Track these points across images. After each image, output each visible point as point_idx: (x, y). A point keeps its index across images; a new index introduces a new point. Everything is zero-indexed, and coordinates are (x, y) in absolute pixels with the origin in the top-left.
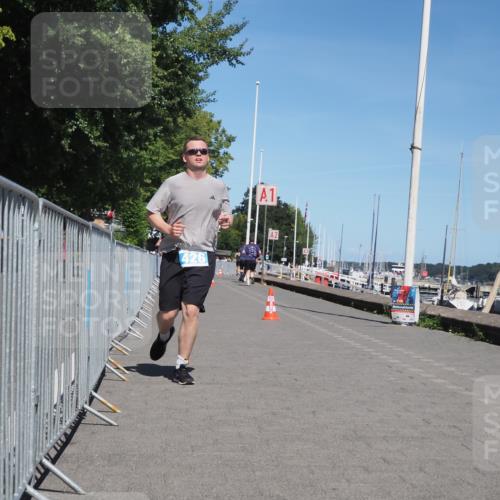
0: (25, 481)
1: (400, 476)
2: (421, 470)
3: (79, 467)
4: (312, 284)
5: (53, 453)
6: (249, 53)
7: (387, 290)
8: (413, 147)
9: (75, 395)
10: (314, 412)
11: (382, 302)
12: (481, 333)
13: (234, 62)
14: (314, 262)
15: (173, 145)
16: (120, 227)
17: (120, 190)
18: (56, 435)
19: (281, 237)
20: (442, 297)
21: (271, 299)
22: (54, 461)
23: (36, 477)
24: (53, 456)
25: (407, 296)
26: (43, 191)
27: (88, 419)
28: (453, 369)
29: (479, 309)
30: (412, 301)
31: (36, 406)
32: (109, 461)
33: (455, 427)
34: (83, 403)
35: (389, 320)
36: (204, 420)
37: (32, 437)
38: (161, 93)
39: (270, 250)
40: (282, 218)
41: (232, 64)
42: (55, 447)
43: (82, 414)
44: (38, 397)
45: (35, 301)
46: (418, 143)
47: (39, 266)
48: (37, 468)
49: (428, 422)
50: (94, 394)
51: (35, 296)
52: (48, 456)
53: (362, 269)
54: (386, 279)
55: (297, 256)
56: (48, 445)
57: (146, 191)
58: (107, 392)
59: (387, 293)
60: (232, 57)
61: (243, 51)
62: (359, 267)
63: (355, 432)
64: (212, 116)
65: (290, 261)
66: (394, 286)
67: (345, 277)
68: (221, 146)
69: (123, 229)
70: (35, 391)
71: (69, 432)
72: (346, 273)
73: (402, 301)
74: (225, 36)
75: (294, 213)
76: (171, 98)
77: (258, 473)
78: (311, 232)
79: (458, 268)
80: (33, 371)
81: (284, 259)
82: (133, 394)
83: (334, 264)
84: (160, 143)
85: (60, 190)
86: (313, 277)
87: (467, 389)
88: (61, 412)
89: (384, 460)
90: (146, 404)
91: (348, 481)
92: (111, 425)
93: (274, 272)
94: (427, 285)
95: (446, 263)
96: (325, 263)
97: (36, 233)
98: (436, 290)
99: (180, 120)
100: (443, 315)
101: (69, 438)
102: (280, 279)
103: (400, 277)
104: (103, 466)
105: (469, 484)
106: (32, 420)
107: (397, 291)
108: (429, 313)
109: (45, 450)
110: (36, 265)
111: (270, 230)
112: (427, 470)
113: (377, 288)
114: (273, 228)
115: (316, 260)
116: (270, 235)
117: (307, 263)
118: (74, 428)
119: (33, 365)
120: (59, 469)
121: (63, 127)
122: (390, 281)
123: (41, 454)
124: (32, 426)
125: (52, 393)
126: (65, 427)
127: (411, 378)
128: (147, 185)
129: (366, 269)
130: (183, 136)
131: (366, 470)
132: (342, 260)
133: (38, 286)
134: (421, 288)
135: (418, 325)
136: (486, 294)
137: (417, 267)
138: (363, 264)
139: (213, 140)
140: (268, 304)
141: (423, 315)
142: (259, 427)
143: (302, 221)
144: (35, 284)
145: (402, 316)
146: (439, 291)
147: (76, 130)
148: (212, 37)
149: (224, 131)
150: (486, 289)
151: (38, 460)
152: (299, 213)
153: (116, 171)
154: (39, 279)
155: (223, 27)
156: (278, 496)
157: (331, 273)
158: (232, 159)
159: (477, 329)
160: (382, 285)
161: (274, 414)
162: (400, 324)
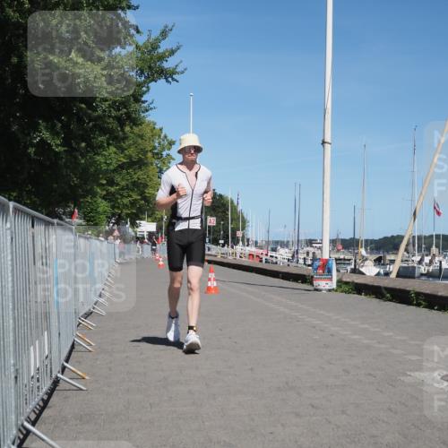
0: (9, 442)
1: (326, 419)
2: (343, 412)
3: (55, 427)
4: (246, 262)
5: (33, 417)
6: (183, 72)
7: (309, 262)
8: (324, 143)
9: (49, 366)
10: (252, 369)
11: (305, 273)
12: (388, 295)
13: (170, 79)
14: (247, 242)
15: (122, 150)
16: (81, 221)
17: (80, 190)
18: (35, 401)
19: (218, 223)
20: (355, 266)
21: (212, 276)
22: (34, 424)
23: (19, 438)
24: (33, 419)
25: (325, 268)
26: (15, 194)
27: (61, 386)
28: (366, 326)
29: (387, 274)
30: (330, 271)
31: (16, 378)
32: (80, 421)
33: (370, 374)
34: (56, 373)
35: (311, 288)
36: (160, 381)
37: (13, 405)
38: (110, 106)
39: (209, 234)
40: (218, 207)
41: (168, 81)
42: (34, 411)
43: (56, 382)
44: (17, 370)
45: (10, 289)
46: (328, 139)
47: (12, 260)
48: (20, 430)
49: (347, 372)
50: (66, 364)
51: (10, 285)
52: (28, 420)
53: (287, 247)
54: (308, 253)
55: (233, 238)
56: (28, 410)
57: (103, 190)
58: (77, 362)
59: (309, 265)
60: (168, 75)
61: (177, 70)
62: (285, 245)
63: (287, 383)
64: (155, 124)
65: (226, 242)
66: (314, 259)
67: (274, 254)
68: (163, 149)
69: (84, 223)
70: (14, 365)
71: (45, 397)
72: (274, 250)
73: (321, 271)
74: (162, 58)
75: (228, 202)
76: (119, 110)
77: (207, 423)
78: (243, 217)
79: (366, 241)
80: (12, 349)
81: (222, 242)
82: (98, 362)
83: (264, 243)
84: (112, 149)
85: (29, 192)
86: (247, 255)
87: (379, 343)
88: (38, 381)
89: (313, 406)
90: (110, 369)
91: (283, 425)
92: (81, 390)
93: (213, 252)
94: (342, 257)
95: (357, 237)
96: (256, 242)
97: (8, 232)
98: (349, 260)
99: (127, 129)
100: (356, 281)
101: (46, 403)
102: (219, 258)
103: (320, 251)
104: (76, 425)
105: (383, 421)
106: (13, 390)
107: (318, 263)
108: (344, 280)
109: (26, 415)
110: (9, 258)
111: (209, 218)
112: (348, 412)
113: (301, 261)
114: (211, 216)
115: (248, 240)
116: (208, 221)
117: (241, 243)
118: (50, 394)
119: (11, 343)
120: (39, 430)
121: (29, 138)
122: (311, 255)
123: (23, 418)
124: (13, 395)
125: (29, 367)
126: (42, 393)
127: (332, 335)
128: (103, 185)
129: (290, 246)
130: (131, 142)
131: (297, 415)
132: (270, 239)
133: (13, 276)
134: (336, 260)
135: (336, 291)
136: (392, 262)
137: (333, 242)
138: (288, 242)
139: (157, 145)
140: (210, 280)
141: (340, 282)
142: (206, 384)
143: (234, 209)
144: (10, 274)
145: (322, 284)
146: (353, 261)
147: (40, 141)
148: (151, 59)
149: (165, 137)
150: (392, 257)
151: (19, 422)
152: (232, 202)
153: (75, 175)
154: (13, 270)
155: (160, 50)
156: (225, 441)
157: (261, 251)
158: (174, 159)
159: (385, 292)
160: (304, 259)
161: (218, 373)
162: (320, 290)
